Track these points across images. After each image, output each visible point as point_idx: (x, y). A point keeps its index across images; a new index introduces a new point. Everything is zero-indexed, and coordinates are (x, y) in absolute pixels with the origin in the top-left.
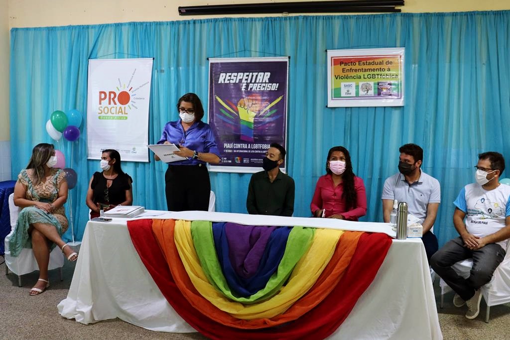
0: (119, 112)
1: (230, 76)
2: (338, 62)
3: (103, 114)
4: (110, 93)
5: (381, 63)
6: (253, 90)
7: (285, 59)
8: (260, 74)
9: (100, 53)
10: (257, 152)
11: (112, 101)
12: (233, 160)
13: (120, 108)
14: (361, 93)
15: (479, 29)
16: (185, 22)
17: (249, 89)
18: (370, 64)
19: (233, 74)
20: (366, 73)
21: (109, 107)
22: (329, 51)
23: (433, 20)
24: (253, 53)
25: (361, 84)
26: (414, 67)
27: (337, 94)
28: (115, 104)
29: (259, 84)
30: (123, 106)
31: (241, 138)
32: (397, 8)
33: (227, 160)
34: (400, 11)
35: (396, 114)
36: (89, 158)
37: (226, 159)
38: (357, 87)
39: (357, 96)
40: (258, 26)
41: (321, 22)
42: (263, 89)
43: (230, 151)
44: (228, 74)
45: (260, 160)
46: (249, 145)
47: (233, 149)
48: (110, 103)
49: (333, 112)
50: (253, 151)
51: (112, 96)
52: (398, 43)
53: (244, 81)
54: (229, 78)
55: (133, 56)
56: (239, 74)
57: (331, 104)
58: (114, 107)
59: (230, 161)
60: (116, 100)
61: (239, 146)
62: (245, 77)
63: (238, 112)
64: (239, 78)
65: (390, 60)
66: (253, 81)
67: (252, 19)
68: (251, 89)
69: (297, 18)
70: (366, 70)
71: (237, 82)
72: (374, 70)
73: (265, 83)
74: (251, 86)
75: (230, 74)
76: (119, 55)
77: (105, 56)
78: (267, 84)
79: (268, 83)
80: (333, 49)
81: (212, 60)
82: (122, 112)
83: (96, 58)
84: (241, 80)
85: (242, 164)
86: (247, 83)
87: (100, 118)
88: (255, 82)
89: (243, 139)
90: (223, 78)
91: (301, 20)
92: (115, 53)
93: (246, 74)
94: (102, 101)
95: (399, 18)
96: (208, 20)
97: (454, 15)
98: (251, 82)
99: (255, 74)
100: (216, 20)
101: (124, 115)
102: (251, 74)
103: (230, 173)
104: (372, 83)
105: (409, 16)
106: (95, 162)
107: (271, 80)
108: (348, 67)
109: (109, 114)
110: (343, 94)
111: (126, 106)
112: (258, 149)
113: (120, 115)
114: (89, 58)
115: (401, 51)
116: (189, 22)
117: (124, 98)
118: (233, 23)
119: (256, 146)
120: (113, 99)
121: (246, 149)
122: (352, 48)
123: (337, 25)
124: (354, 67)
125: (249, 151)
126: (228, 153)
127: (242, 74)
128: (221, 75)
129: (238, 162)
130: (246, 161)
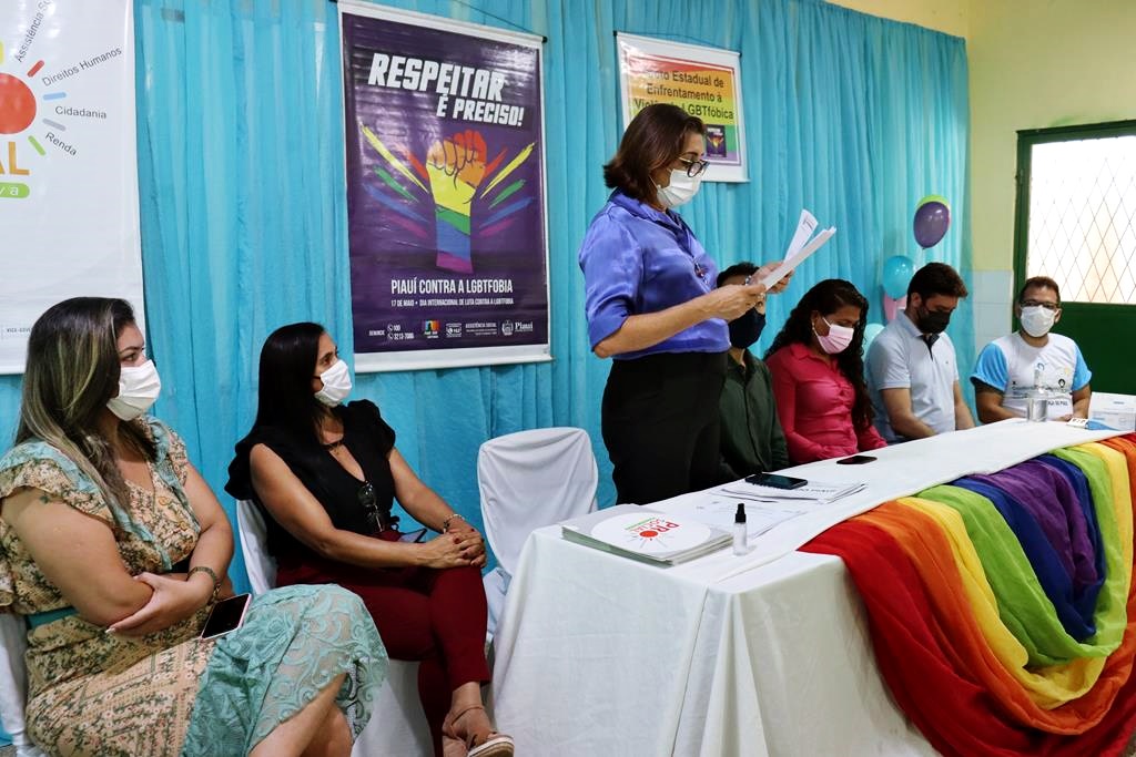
1: (402, 66)
5: (707, 82)
6: (465, 118)
7: (534, 43)
8: (480, 73)
10: (480, 302)
12: (418, 331)
17: (455, 116)
18: (690, 80)
19: (412, 62)
22: (620, 37)
24: (456, 8)
29: (480, 104)
31: (440, 262)
33: (403, 331)
37: (397, 328)
42: (489, 120)
43: (409, 303)
44: (397, 60)
45: (489, 325)
46: (461, 282)
47: (417, 297)
50: (470, 302)
52: (727, 42)
53: (440, 88)
54: (400, 72)
56: (428, 64)
59: (410, 336)
61: (433, 286)
62: (444, 77)
63: (427, 182)
64: (427, 77)
65: (721, 77)
66: (464, 93)
68: (461, 114)
70: (685, 95)
71: (424, 87)
72: (698, 96)
73: (495, 102)
74: (459, 105)
75: (402, 60)
78: (498, 105)
79: (501, 103)
80: (627, 32)
81: (346, 5)
84: (432, 84)
85: (444, 343)
86: (449, 95)
88: (469, 97)
89: (443, 266)
90: (381, 70)
93: (446, 67)
98: (458, 96)
99: (468, 72)
102: (458, 69)
107: (508, 97)
111: (19, 137)
112: (483, 295)
115: (733, 60)
119: (478, 286)
121: (452, 296)
124: (666, 84)
125: (462, 301)
126: (405, 310)
127: (435, 65)
128: (377, 57)
129: (433, 335)
130: (453, 330)
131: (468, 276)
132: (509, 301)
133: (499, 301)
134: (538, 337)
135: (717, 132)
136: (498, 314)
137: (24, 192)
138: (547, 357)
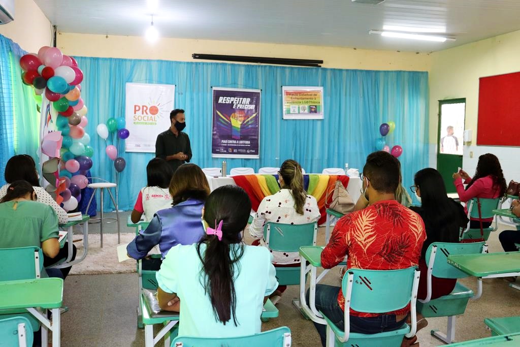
0: (150, 120)
2: (288, 93)
3: (137, 121)
4: (143, 106)
5: (311, 95)
6: (240, 108)
7: (259, 91)
8: (244, 99)
9: (135, 79)
11: (144, 113)
12: (227, 150)
13: (151, 117)
14: (301, 111)
15: (359, 78)
16: (196, 63)
17: (238, 108)
18: (305, 95)
19: (228, 98)
20: (304, 101)
21: (142, 116)
22: (283, 87)
23: (338, 72)
24: (239, 86)
25: (301, 106)
26: (328, 98)
27: (288, 112)
28: (147, 114)
29: (244, 105)
30: (153, 116)
31: (233, 137)
32: (319, 65)
34: (320, 66)
35: (319, 123)
36: (126, 151)
37: (222, 149)
38: (299, 108)
39: (299, 113)
40: (243, 70)
41: (279, 69)
42: (246, 108)
44: (225, 98)
45: (244, 150)
46: (237, 141)
47: (227, 144)
48: (143, 113)
49: (286, 122)
50: (240, 145)
51: (145, 108)
52: (320, 85)
53: (234, 103)
54: (225, 100)
55: (160, 82)
57: (285, 117)
58: (145, 116)
59: (225, 151)
60: (148, 111)
61: (231, 142)
62: (235, 100)
63: (230, 121)
64: (231, 100)
65: (316, 94)
66: (240, 103)
67: (239, 65)
69: (266, 66)
70: (303, 99)
71: (230, 103)
72: (307, 99)
73: (247, 104)
74: (239, 106)
76: (150, 81)
77: (139, 81)
79: (249, 105)
80: (286, 86)
81: (214, 88)
82: (152, 120)
83: (131, 82)
84: (232, 102)
85: (233, 153)
86: (236, 104)
87: (134, 123)
88: (241, 104)
90: (222, 100)
91: (267, 68)
92: (146, 80)
93: (236, 98)
94: (137, 112)
95: (320, 70)
96: (212, 63)
97: (347, 70)
98: (239, 103)
99: (241, 99)
100: (217, 64)
101: (154, 122)
102: (239, 98)
103: (226, 158)
104: (307, 106)
105: (325, 69)
106: (130, 154)
107: (251, 103)
108: (294, 97)
109: (142, 121)
110: (291, 112)
111: (156, 116)
112: (243, 144)
113: (151, 121)
114: (127, 82)
115: (321, 89)
116: (199, 63)
117: (154, 110)
118: (227, 66)
119: (241, 142)
120: (146, 111)
121: (235, 144)
122: (296, 85)
123: (287, 72)
124: (297, 97)
125: (237, 145)
126: (224, 146)
127: (233, 98)
128: (220, 97)
129: (231, 151)
130: (235, 151)
131: (239, 140)
132: (249, 145)
133: (246, 145)
134: (256, 153)
135: (314, 107)
136: (246, 148)
137: (156, 124)
138: (258, 158)
